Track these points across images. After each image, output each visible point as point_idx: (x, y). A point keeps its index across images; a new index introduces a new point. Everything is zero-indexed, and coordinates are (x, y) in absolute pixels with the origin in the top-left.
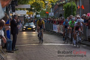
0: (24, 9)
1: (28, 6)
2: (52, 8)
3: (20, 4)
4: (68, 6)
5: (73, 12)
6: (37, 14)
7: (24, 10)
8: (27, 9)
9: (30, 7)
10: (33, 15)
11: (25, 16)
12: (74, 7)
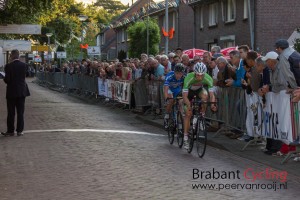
0: (25, 37)
1: (35, 28)
2: (101, 34)
3: (14, 22)
4: (139, 29)
5: (150, 47)
6: (60, 49)
7: (26, 39)
8: (35, 37)
9: (39, 33)
10: (50, 53)
11: (30, 56)
12: (154, 32)
